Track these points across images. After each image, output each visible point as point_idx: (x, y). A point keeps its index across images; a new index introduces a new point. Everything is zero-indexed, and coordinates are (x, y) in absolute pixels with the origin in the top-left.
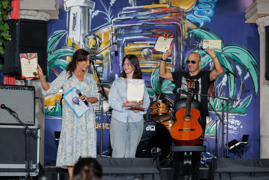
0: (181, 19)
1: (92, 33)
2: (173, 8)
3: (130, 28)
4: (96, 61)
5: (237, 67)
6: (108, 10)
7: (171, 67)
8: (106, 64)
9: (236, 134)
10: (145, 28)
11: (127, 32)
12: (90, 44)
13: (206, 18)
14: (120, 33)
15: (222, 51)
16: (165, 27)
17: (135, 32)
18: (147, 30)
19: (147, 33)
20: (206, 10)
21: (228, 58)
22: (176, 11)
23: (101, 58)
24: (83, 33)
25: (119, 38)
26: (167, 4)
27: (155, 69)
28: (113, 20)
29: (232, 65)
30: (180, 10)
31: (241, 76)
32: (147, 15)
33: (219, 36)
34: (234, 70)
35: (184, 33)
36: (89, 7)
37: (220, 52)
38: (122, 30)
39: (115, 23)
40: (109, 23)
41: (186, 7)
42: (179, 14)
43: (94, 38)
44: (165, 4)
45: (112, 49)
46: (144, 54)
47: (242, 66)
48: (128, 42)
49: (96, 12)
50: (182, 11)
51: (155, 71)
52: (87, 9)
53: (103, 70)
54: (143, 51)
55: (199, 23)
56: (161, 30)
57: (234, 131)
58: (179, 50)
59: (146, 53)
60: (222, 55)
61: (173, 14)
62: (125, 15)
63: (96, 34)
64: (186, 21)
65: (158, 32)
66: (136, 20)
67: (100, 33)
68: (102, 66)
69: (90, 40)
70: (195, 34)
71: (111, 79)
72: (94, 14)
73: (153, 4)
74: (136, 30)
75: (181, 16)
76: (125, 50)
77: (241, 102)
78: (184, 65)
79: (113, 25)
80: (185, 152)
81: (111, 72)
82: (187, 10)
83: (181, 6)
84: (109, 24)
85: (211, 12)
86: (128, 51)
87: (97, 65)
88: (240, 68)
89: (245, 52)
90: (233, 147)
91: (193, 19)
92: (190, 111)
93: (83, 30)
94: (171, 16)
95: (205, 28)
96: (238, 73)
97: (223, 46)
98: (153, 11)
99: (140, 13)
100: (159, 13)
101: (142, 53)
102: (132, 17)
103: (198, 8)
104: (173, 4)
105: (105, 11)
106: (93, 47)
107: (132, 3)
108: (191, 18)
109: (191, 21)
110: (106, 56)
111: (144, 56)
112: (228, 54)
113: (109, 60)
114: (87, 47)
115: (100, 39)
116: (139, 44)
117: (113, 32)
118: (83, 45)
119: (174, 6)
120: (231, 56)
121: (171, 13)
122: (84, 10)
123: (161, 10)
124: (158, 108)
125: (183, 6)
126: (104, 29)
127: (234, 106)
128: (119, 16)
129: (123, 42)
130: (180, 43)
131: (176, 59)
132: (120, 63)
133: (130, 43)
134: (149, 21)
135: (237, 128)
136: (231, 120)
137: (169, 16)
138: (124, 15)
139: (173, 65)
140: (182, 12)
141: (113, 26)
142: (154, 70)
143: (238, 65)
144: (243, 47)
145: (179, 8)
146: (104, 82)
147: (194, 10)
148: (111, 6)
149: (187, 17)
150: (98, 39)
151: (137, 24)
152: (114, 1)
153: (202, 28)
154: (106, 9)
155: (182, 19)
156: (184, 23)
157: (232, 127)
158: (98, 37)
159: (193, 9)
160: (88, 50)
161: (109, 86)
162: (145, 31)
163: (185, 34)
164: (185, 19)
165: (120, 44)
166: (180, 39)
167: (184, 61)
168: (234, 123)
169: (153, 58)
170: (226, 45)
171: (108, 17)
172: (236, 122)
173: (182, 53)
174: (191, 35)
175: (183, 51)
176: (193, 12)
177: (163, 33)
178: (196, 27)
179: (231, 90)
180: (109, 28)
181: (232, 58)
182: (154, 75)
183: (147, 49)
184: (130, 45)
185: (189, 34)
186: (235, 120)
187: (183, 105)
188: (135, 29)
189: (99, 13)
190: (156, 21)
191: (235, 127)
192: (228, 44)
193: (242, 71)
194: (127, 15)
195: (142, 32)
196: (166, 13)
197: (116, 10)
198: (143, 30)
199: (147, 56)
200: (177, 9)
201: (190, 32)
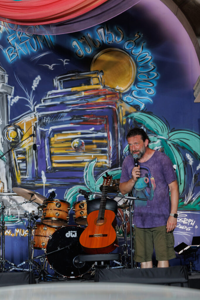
0: (117, 102)
1: (12, 123)
2: (108, 89)
3: (57, 115)
4: (18, 157)
5: (187, 155)
6: (30, 96)
7: (107, 159)
8: (29, 160)
9: (190, 235)
10: (74, 115)
11: (54, 121)
12: (10, 137)
13: (147, 99)
14: (45, 122)
15: (168, 137)
16: (98, 112)
17: (63, 119)
18: (77, 117)
19: (77, 121)
20: (146, 89)
21: (176, 145)
22: (111, 92)
23: (24, 153)
24: (1, 123)
25: (44, 127)
26: (99, 84)
27: (89, 162)
28: (36, 107)
29: (181, 154)
30: (116, 91)
31: (192, 167)
32: (77, 99)
33: (164, 120)
34: (183, 160)
35: (121, 119)
36: (7, 93)
37: (166, 139)
38: (48, 118)
39: (39, 110)
40: (31, 110)
41: (122, 87)
42: (114, 96)
43: (14, 129)
44: (97, 84)
45: (37, 141)
46: (74, 146)
47: (194, 154)
48: (55, 132)
49: (15, 98)
50: (118, 92)
51: (88, 166)
52: (5, 95)
53: (26, 166)
54: (73, 142)
55: (139, 105)
56: (93, 116)
57: (186, 232)
58: (116, 139)
59: (76, 144)
60: (169, 142)
61: (108, 96)
62: (51, 100)
63: (16, 124)
64: (124, 104)
65: (91, 119)
66: (63, 105)
67: (22, 123)
68: (25, 161)
69: (10, 132)
70: (135, 119)
71: (37, 177)
72: (13, 100)
73: (83, 86)
74: (64, 117)
75: (117, 98)
76: (52, 142)
77: (193, 197)
78: (123, 156)
79: (36, 113)
80: (96, 262)
81: (36, 168)
82: (124, 91)
83: (117, 86)
84: (32, 112)
85: (153, 92)
86: (55, 143)
87: (19, 161)
88: (190, 157)
89: (196, 137)
90: (181, 251)
91: (132, 101)
92: (104, 213)
93: (1, 120)
94: (105, 99)
95: (146, 111)
96: (189, 162)
97: (169, 132)
98: (83, 94)
99: (68, 98)
100: (91, 95)
101: (72, 145)
102: (58, 103)
103: (137, 87)
104: (108, 84)
105: (26, 97)
106: (14, 140)
107: (58, 85)
108: (129, 100)
109: (129, 103)
110: (30, 151)
111: (75, 147)
112: (176, 141)
113: (33, 154)
114: (7, 140)
115: (22, 130)
116: (68, 134)
117: (36, 121)
118: (1, 138)
119: (108, 86)
120: (179, 143)
121: (105, 95)
122: (2, 97)
123: (93, 93)
124: (81, 210)
125: (119, 86)
126: (26, 118)
127: (185, 203)
128: (44, 101)
129: (49, 132)
130: (118, 130)
131: (113, 149)
132: (46, 158)
133: (58, 133)
134: (79, 106)
135: (190, 228)
136: (183, 220)
137: (103, 99)
138: (49, 100)
139: (109, 156)
140: (118, 94)
141: (36, 115)
142: (87, 163)
143: (188, 153)
144: (193, 131)
145: (114, 89)
146: (29, 181)
147: (133, 91)
148: (33, 91)
149: (125, 99)
150: (19, 130)
151: (65, 111)
152: (37, 85)
153: (143, 111)
154: (27, 94)
155: (119, 102)
156: (121, 106)
157: (184, 227)
158: (20, 128)
159: (131, 89)
160: (8, 143)
161: (35, 185)
162: (75, 118)
163: (123, 119)
164: (122, 101)
165: (45, 135)
166: (117, 126)
167: (122, 152)
168: (186, 223)
169: (86, 150)
170: (172, 129)
171: (30, 103)
172: (189, 221)
173: (120, 142)
174: (130, 120)
175: (121, 139)
176: (131, 93)
177: (96, 119)
178: (135, 110)
179: (181, 184)
180: (32, 116)
181: (181, 145)
182: (88, 170)
183: (78, 139)
184: (57, 136)
185: (127, 119)
186: (188, 219)
187: (98, 206)
188: (62, 117)
189: (19, 99)
190: (88, 106)
191: (187, 227)
192: (175, 129)
193: (193, 160)
194: (53, 100)
195: (71, 120)
196: (99, 96)
197: (39, 94)
198: (72, 117)
199: (78, 148)
200: (112, 90)
201: (129, 116)
